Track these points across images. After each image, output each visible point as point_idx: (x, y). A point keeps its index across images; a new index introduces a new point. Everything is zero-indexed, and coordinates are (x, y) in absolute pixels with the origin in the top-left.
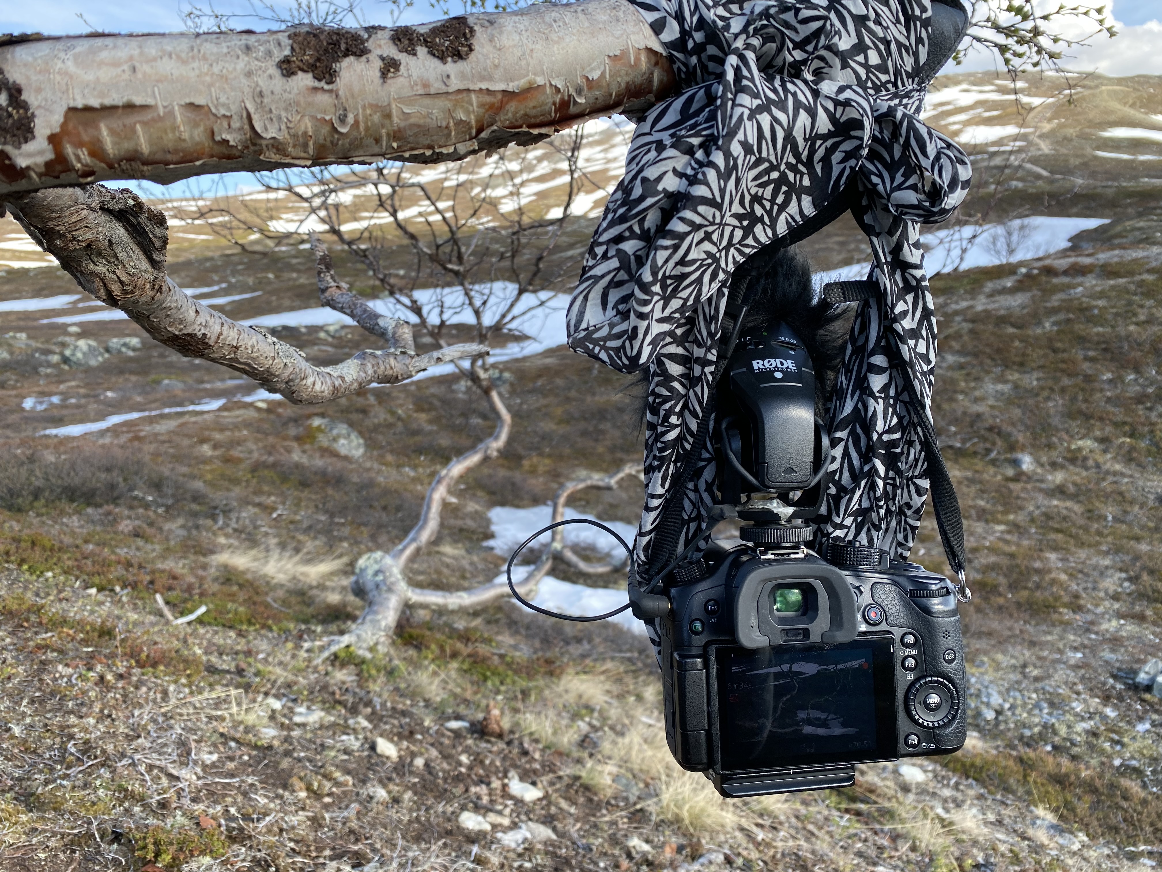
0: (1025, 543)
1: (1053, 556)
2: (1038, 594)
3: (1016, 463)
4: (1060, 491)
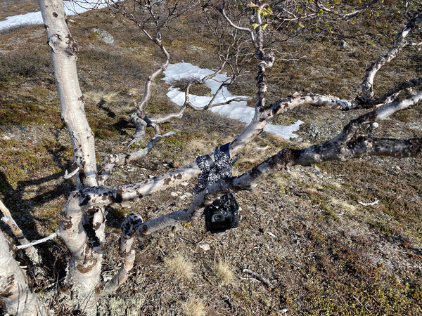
0: (338, 75)
1: (345, 80)
3: (342, 44)
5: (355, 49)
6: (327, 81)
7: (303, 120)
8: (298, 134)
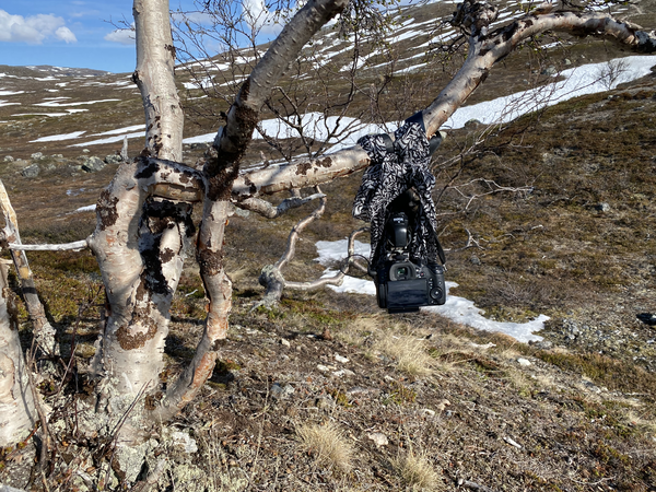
0: (601, 251)
1: (615, 257)
2: (605, 277)
3: (599, 208)
4: (622, 222)
5: (623, 214)
6: (583, 259)
7: (548, 315)
8: (543, 335)
